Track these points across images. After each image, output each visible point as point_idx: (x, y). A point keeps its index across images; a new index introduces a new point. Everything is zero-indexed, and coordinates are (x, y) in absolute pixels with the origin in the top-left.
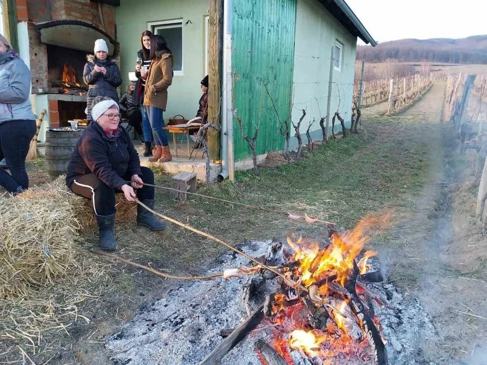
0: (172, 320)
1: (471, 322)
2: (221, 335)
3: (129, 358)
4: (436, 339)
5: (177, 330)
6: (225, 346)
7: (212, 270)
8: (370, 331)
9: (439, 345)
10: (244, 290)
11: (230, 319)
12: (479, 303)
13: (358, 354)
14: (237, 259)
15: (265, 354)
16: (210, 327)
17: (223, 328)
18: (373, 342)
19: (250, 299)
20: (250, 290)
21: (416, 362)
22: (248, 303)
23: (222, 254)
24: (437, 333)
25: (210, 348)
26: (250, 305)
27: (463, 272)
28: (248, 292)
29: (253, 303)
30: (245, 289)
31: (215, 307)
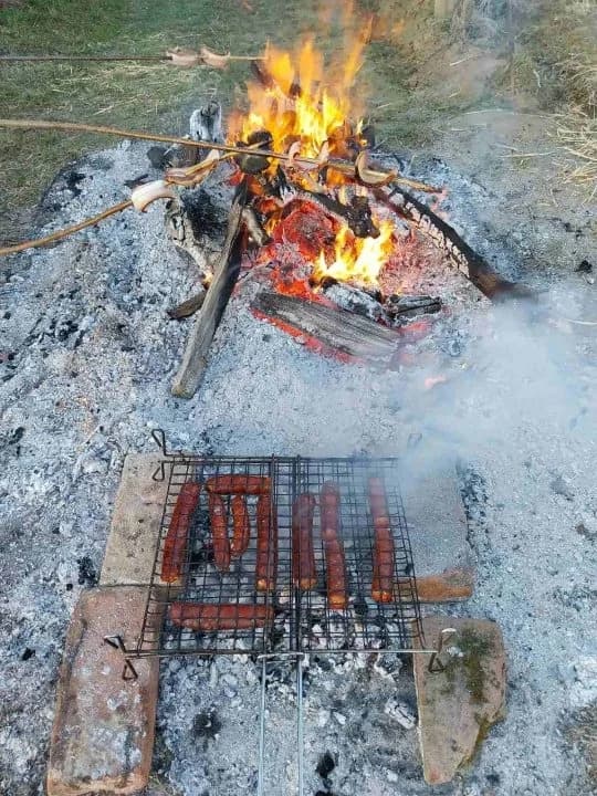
0: (51, 331)
1: (525, 166)
2: (172, 319)
3: (16, 427)
4: (494, 203)
5: (78, 343)
6: (207, 326)
7: (50, 225)
8: (425, 216)
9: (505, 209)
10: (175, 222)
11: (167, 289)
12: (520, 137)
13: (407, 263)
14: (85, 192)
15: (285, 313)
16: (137, 314)
17: (165, 306)
18: (436, 230)
19: (197, 235)
20: (189, 217)
21: (491, 241)
22: (195, 244)
23: (45, 194)
24: (491, 195)
25: (167, 346)
26: (202, 246)
27: (462, 107)
28: (187, 222)
29: (206, 240)
30: (179, 219)
31: (117, 282)
